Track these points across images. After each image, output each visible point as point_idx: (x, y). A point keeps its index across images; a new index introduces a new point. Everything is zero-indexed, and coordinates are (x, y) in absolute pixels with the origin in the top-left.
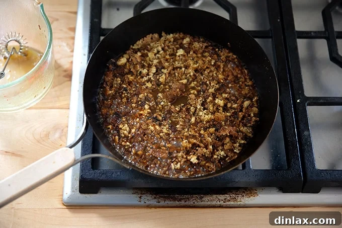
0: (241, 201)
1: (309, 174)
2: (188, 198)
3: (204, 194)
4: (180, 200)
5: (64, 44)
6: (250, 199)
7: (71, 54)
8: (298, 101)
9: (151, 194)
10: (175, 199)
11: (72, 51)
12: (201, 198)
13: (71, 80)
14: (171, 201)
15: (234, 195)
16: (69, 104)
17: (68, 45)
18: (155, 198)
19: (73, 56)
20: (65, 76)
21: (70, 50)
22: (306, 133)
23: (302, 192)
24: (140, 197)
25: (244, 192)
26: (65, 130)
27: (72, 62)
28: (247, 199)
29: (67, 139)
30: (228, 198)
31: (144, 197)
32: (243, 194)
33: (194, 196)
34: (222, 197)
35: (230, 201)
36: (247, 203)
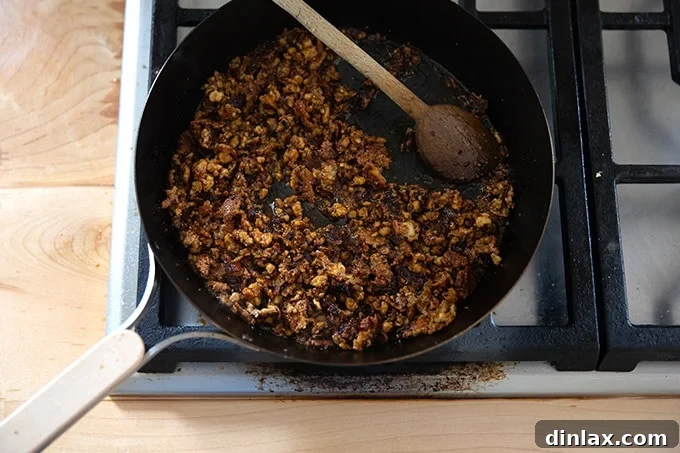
0: (469, 389)
1: (612, 337)
2: (360, 383)
3: (394, 374)
4: (344, 386)
5: (102, 41)
6: (488, 383)
7: (117, 62)
8: (598, 175)
9: (283, 373)
10: (333, 384)
11: (120, 56)
12: (388, 382)
13: (116, 122)
14: (324, 388)
15: (454, 376)
16: (112, 177)
17: (108, 41)
18: (292, 382)
19: (119, 68)
20: (105, 113)
21: (115, 54)
22: (611, 246)
23: (597, 370)
24: (262, 380)
25: (477, 370)
26: (105, 234)
27: (119, 82)
28: (482, 384)
29: (110, 253)
30: (444, 383)
31: (269, 379)
32: (475, 374)
33: (373, 378)
34: (430, 380)
35: (446, 387)
36: (482, 391)
